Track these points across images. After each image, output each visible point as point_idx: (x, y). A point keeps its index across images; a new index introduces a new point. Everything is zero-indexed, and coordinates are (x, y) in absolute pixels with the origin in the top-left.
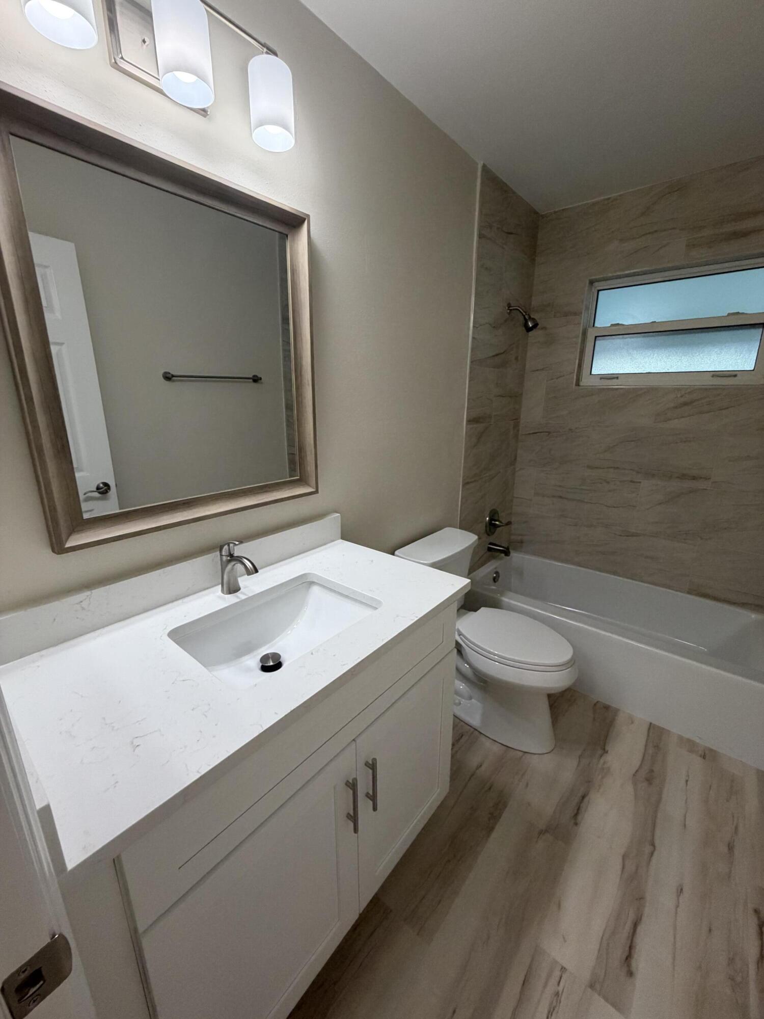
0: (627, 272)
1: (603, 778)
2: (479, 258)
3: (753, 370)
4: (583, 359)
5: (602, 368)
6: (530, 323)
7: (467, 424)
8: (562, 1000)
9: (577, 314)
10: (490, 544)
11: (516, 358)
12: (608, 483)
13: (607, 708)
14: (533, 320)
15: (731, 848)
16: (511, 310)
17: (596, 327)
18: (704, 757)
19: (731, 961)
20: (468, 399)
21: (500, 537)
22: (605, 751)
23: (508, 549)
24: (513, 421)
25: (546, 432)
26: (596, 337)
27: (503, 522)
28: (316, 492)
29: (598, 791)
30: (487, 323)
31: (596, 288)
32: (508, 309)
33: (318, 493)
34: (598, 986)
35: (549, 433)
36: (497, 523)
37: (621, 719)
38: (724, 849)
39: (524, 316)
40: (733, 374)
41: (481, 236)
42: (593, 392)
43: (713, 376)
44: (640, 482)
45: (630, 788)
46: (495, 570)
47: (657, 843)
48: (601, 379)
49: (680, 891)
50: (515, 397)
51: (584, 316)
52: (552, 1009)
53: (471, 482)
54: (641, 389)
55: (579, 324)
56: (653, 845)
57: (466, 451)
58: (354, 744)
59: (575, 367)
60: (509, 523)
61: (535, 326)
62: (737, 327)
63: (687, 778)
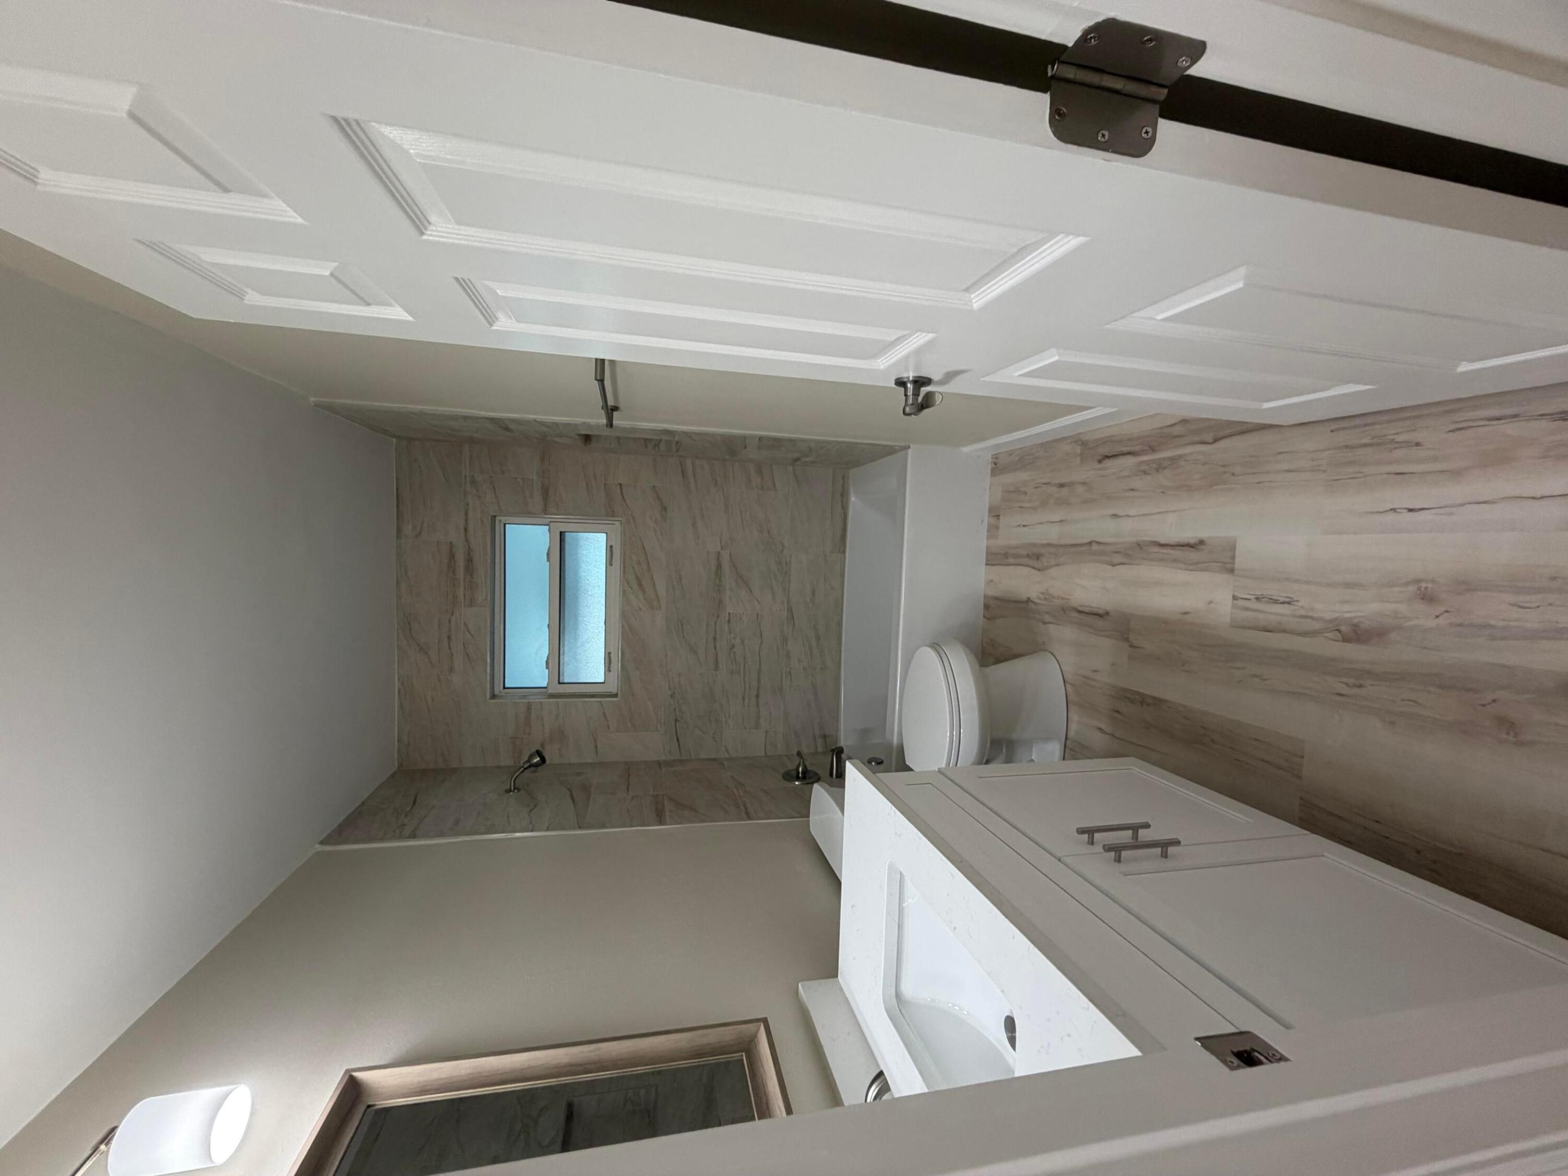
0: (489, 660)
1: (1054, 597)
2: (442, 834)
3: (606, 533)
4: (587, 693)
5: (597, 671)
6: (535, 761)
7: (666, 824)
8: (1260, 594)
9: (529, 707)
10: (831, 775)
11: (579, 774)
12: (733, 646)
13: (987, 607)
14: (531, 757)
15: (1062, 485)
16: (515, 789)
17: (548, 684)
18: (998, 516)
19: (1145, 473)
20: (632, 826)
21: (819, 764)
22: (1029, 600)
23: (833, 751)
24: (663, 768)
25: (676, 724)
26: (559, 683)
27: (797, 763)
28: (765, 1021)
29: (1068, 599)
30: (529, 815)
31: (500, 692)
32: (514, 791)
33: (766, 1018)
34: (1229, 566)
35: (676, 720)
36: (800, 769)
37: (991, 592)
38: (1065, 491)
39: (525, 769)
40: (610, 549)
41: (413, 836)
42: (625, 677)
43: (611, 565)
44: (729, 613)
45: (1053, 572)
46: (867, 764)
47: (1089, 540)
48: (609, 671)
49: (1115, 516)
50: (629, 770)
51: (532, 699)
52: (1272, 601)
53: (746, 809)
54: (623, 626)
55: (541, 703)
56: (1090, 543)
57: (704, 821)
58: (1065, 858)
59: (595, 701)
60: (799, 754)
61: (539, 753)
62: (562, 551)
63: (1022, 526)
